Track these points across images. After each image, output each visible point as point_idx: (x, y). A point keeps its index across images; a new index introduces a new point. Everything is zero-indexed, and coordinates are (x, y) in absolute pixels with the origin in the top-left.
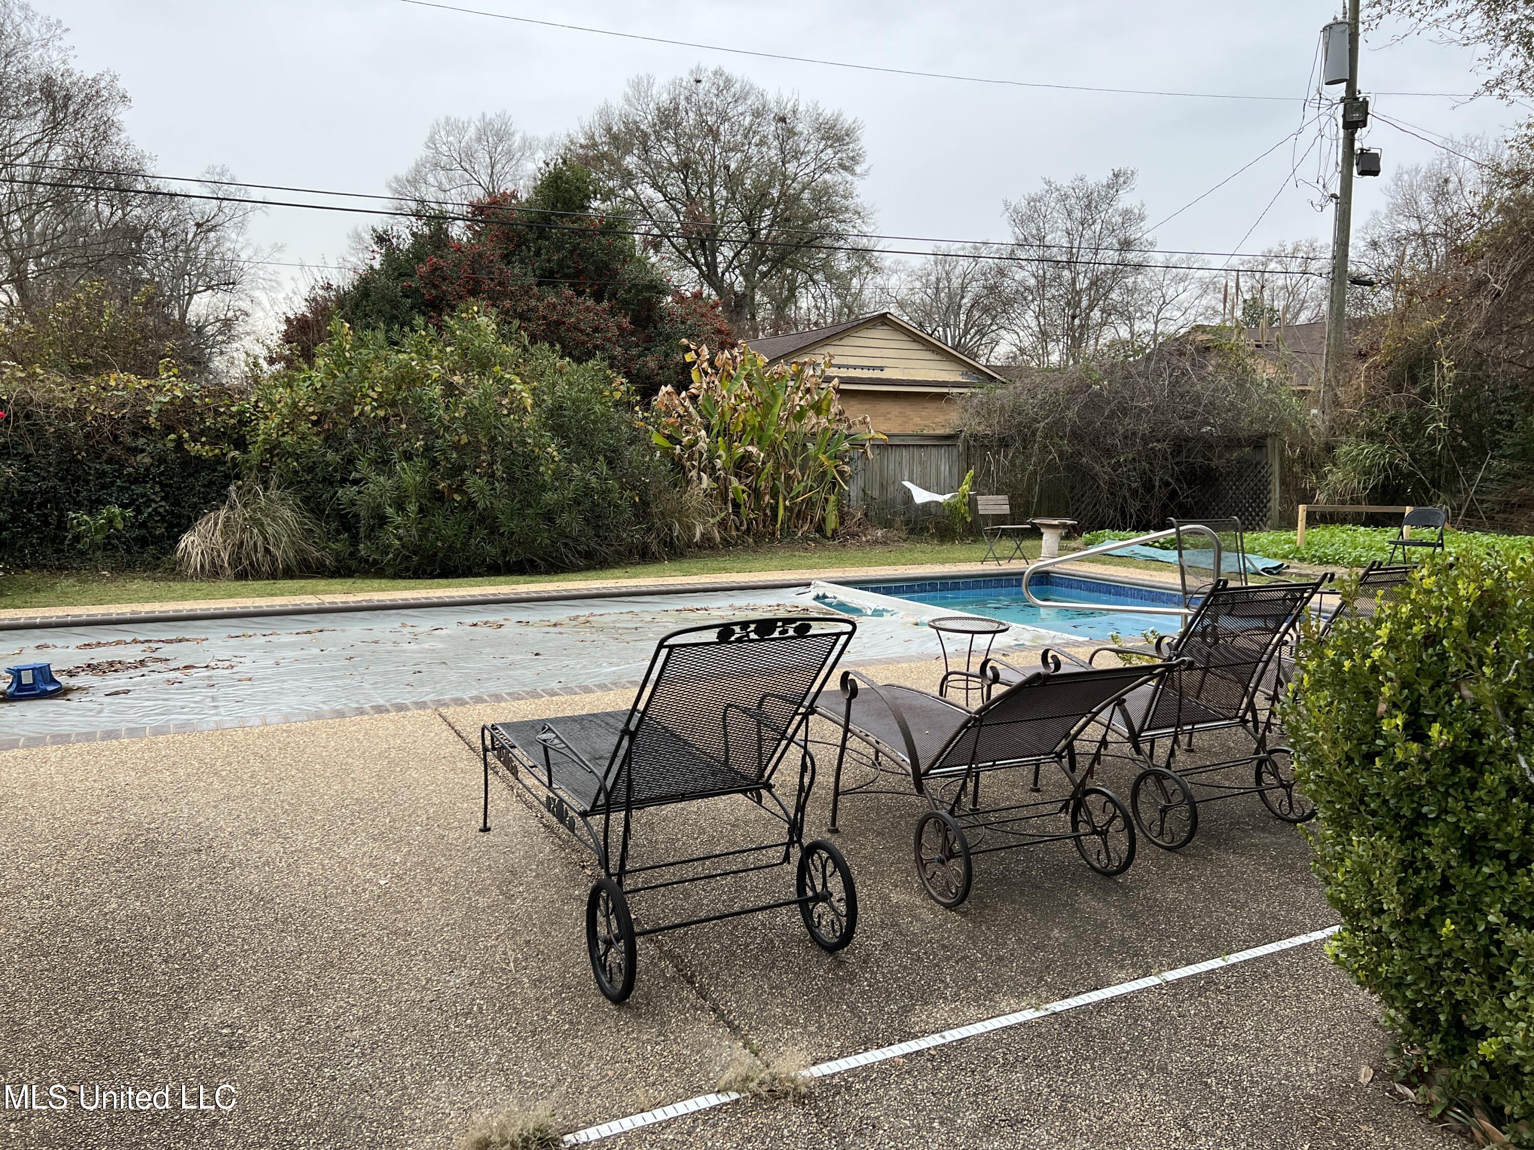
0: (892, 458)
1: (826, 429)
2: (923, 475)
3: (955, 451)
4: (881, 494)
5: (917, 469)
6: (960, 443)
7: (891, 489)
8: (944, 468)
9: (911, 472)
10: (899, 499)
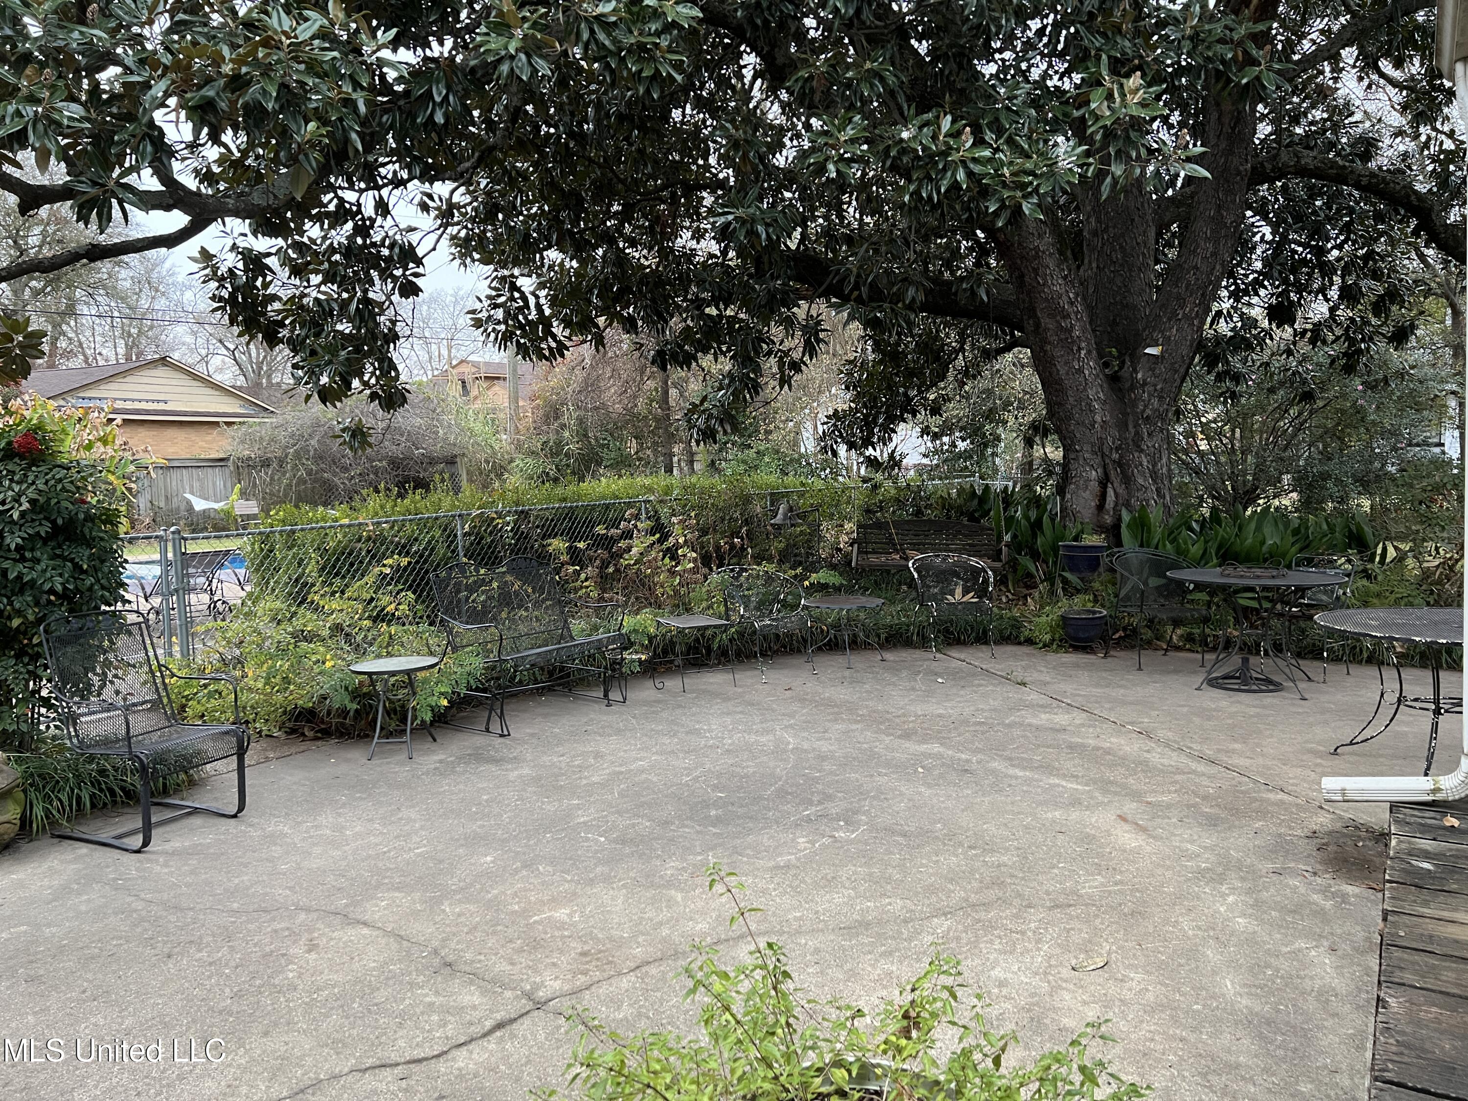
0: (174, 477)
1: (112, 457)
2: (202, 488)
3: (227, 471)
4: (167, 503)
5: (196, 485)
6: (230, 464)
7: (175, 500)
8: (220, 483)
9: (192, 487)
10: (183, 508)
